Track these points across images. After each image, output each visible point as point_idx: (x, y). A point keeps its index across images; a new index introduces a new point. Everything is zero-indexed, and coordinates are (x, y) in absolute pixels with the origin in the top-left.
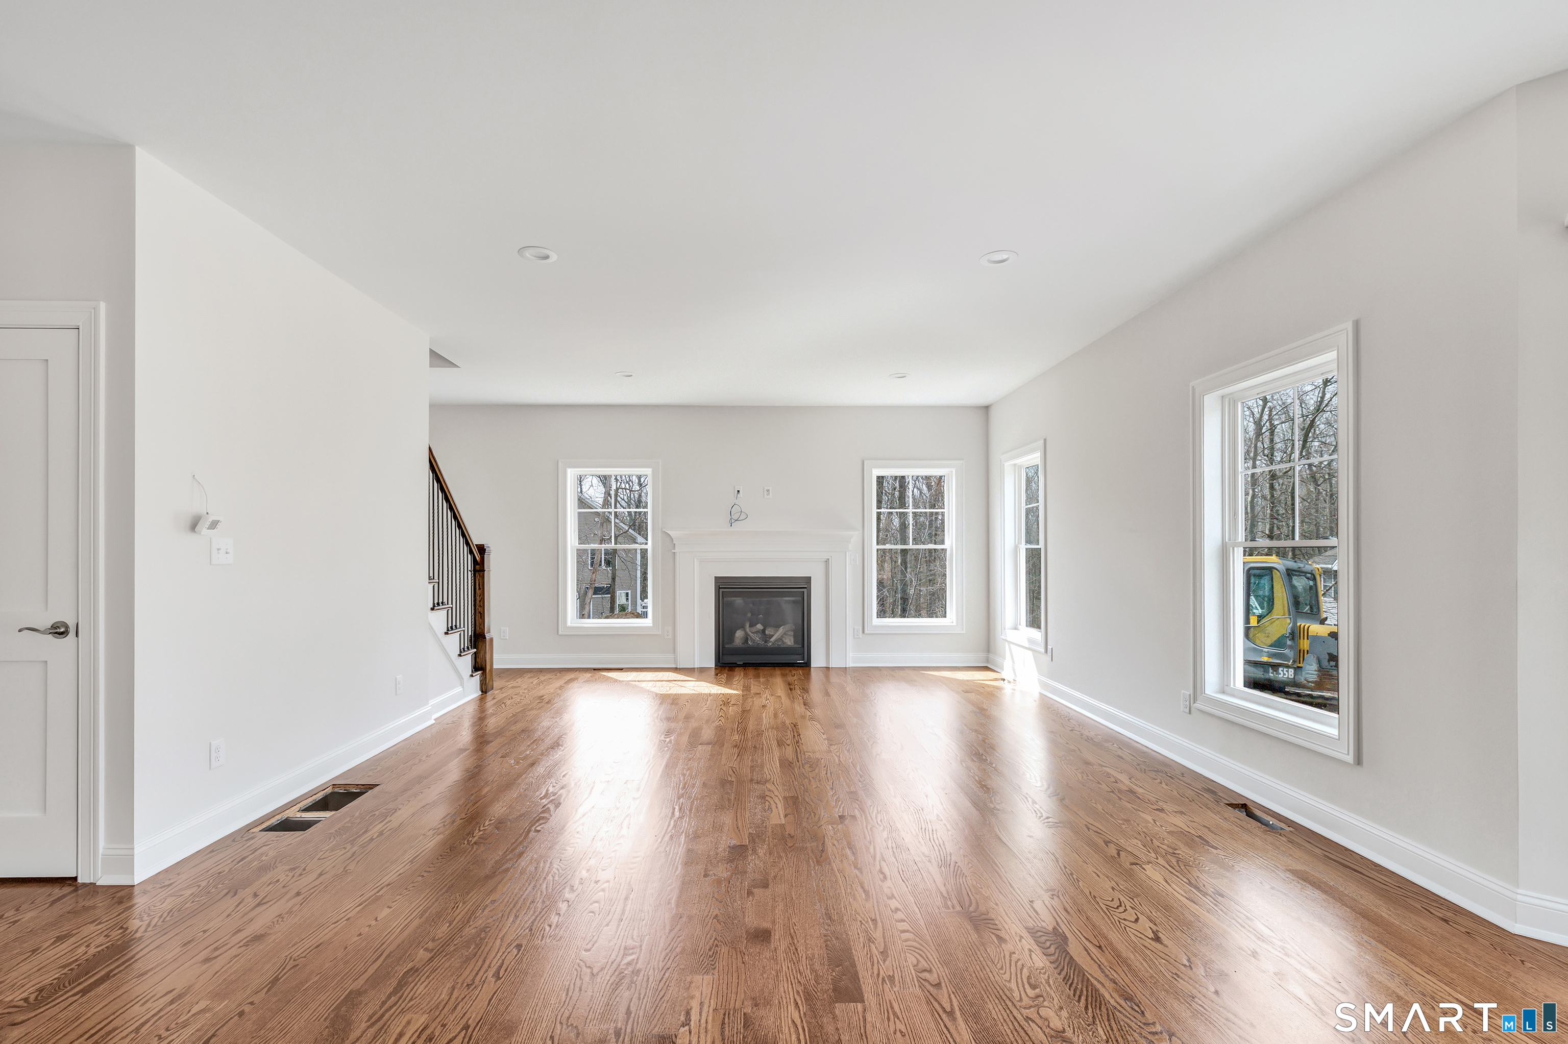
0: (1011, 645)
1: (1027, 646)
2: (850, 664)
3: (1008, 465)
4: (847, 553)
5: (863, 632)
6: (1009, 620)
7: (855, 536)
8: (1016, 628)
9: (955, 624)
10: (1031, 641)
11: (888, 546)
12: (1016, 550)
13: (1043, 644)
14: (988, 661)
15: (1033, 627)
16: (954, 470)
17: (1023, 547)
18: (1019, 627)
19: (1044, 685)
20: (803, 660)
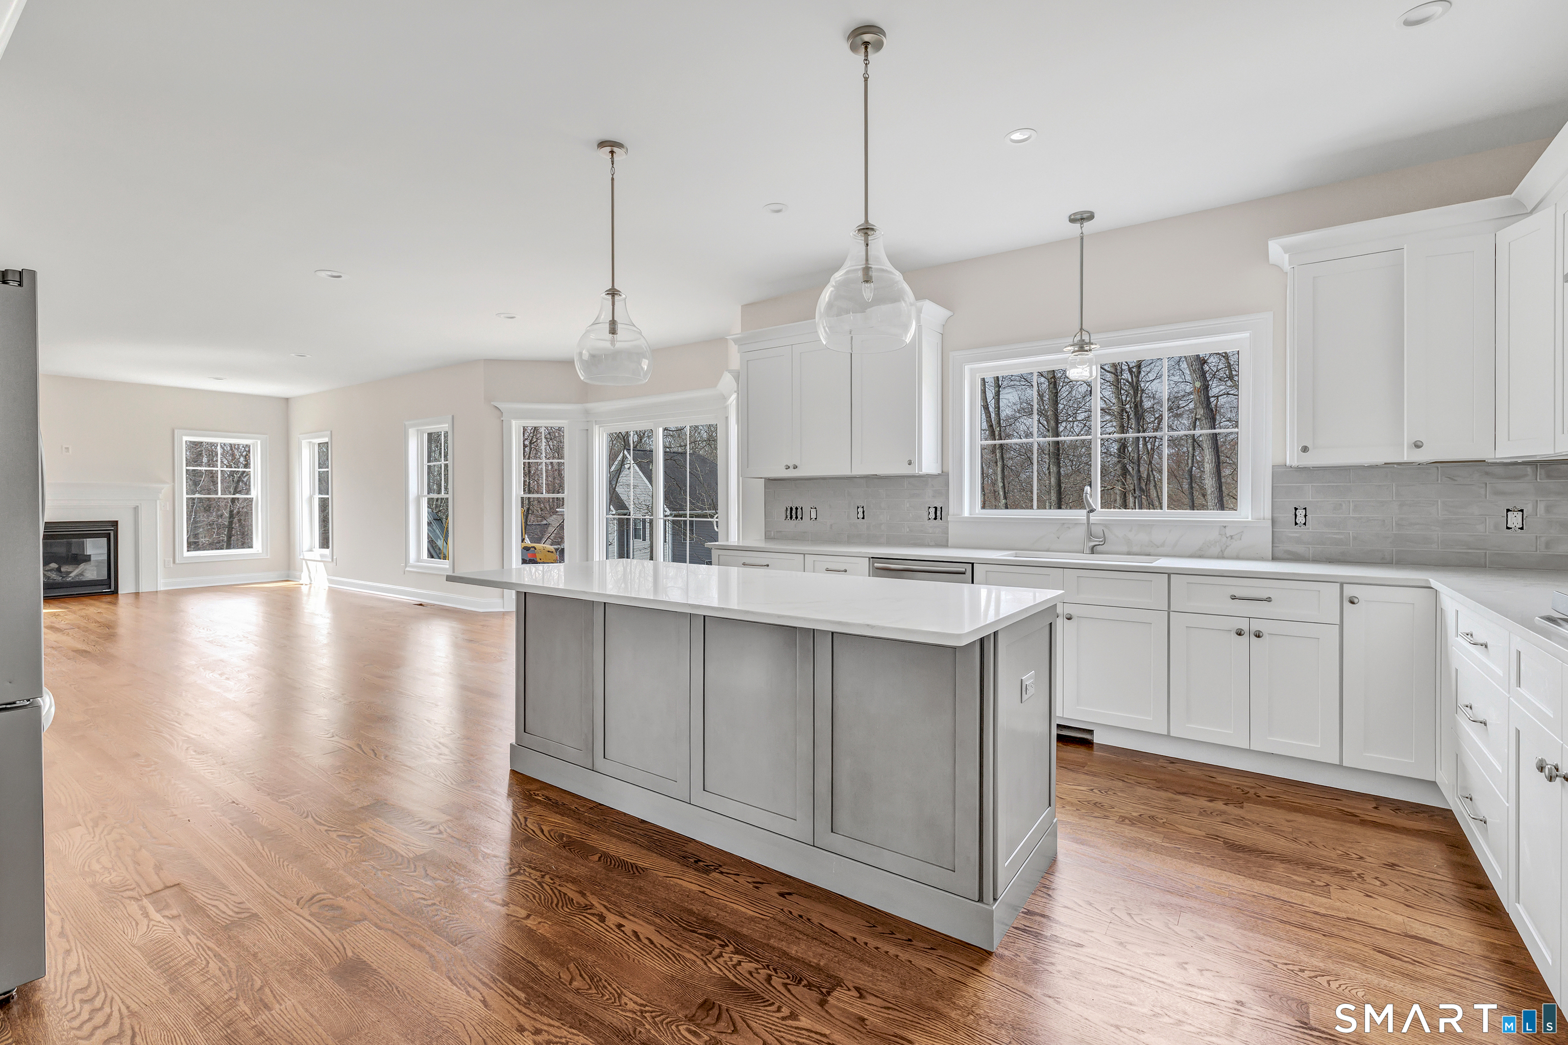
0: (308, 562)
1: (320, 559)
2: (161, 588)
3: (304, 443)
4: (158, 501)
5: (174, 562)
6: (306, 545)
7: (166, 488)
8: (311, 550)
9: (260, 551)
10: (322, 556)
11: (197, 496)
12: (311, 498)
13: (330, 556)
14: (288, 576)
15: (324, 548)
16: (259, 442)
17: (317, 497)
18: (314, 549)
19: (330, 581)
20: (110, 588)
